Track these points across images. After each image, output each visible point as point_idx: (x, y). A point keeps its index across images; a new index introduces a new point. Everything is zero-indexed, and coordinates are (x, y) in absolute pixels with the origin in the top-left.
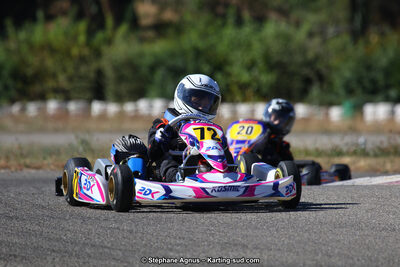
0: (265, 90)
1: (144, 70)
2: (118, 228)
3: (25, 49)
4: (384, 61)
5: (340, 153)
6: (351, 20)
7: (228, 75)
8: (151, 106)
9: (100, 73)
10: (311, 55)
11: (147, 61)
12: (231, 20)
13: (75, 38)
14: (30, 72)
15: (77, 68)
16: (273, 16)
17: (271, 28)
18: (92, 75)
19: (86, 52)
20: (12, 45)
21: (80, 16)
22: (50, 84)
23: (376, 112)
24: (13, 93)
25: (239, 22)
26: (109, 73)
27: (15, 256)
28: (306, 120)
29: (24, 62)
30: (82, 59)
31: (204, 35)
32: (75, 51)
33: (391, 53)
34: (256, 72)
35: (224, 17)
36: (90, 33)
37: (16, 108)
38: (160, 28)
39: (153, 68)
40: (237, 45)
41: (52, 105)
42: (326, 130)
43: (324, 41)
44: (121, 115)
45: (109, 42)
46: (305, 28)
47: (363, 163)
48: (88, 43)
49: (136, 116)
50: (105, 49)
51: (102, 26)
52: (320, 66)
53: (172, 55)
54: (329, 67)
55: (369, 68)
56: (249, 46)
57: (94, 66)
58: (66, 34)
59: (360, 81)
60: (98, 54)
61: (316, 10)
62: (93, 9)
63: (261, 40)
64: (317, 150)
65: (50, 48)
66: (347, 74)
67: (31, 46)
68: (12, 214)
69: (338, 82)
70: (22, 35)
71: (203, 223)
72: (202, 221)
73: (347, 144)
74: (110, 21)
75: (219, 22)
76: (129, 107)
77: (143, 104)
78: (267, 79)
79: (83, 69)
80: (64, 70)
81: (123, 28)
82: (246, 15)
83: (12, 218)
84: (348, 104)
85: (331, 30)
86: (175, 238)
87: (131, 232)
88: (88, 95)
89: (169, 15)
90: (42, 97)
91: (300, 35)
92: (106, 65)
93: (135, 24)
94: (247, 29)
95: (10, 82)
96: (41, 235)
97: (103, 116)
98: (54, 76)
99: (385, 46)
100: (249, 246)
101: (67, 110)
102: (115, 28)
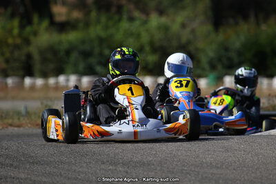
0: (150, 67)
1: (62, 54)
4: (237, 45)
8: (68, 80)
9: (29, 56)
10: (184, 40)
11: (64, 47)
12: (125, 16)
13: (10, 31)
15: (12, 53)
18: (23, 58)
19: (18, 41)
25: (131, 19)
26: (36, 56)
30: (17, 47)
31: (106, 28)
32: (10, 41)
33: (243, 38)
36: (22, 27)
39: (68, 52)
40: (129, 34)
44: (46, 86)
45: (35, 34)
46: (179, 21)
48: (20, 35)
49: (57, 87)
50: (32, 38)
51: (30, 22)
52: (191, 48)
53: (83, 42)
54: (197, 49)
55: (227, 49)
56: (138, 36)
57: (25, 51)
58: (4, 28)
59: (220, 60)
60: (27, 42)
62: (22, 9)
63: (147, 30)
66: (211, 54)
69: (204, 60)
74: (36, 19)
76: (52, 81)
77: (62, 79)
78: (152, 58)
79: (16, 54)
80: (3, 54)
81: (45, 23)
84: (212, 76)
88: (21, 73)
92: (32, 49)
94: (138, 23)
97: (33, 88)
99: (239, 34)
101: (6, 84)
102: (39, 23)
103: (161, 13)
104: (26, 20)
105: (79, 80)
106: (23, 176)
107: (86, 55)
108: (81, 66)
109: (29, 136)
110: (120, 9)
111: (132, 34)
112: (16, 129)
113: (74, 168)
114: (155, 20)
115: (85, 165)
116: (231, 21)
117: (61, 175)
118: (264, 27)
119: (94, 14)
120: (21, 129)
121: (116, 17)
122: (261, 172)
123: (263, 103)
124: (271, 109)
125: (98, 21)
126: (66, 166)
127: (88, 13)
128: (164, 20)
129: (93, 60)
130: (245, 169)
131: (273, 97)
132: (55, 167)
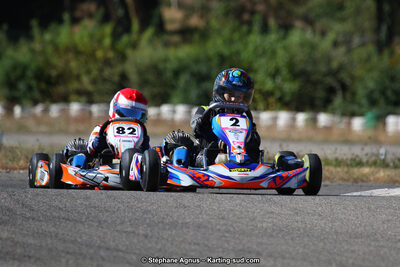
0: (287, 98)
1: (169, 74)
2: (133, 232)
3: (49, 49)
5: (360, 164)
6: (377, 30)
8: (174, 112)
9: (124, 76)
10: (335, 65)
11: (172, 65)
12: (256, 27)
13: (100, 41)
14: (54, 73)
15: (101, 70)
16: (298, 24)
17: (296, 37)
18: (116, 79)
19: (111, 54)
20: (37, 46)
21: (106, 19)
22: (74, 85)
23: (398, 123)
24: (36, 94)
25: (265, 29)
26: (133, 77)
27: (30, 257)
28: (328, 129)
29: (48, 64)
30: (107, 62)
31: (230, 42)
32: (100, 54)
34: (279, 80)
35: (250, 23)
36: (116, 36)
37: (39, 109)
38: (186, 33)
39: (177, 73)
40: (261, 52)
41: (75, 108)
42: (347, 140)
43: (349, 51)
45: (134, 46)
46: (331, 37)
47: (382, 174)
48: (113, 46)
49: (159, 120)
50: (129, 52)
51: (128, 29)
52: (344, 76)
53: (197, 61)
54: (353, 78)
55: (393, 79)
56: (274, 53)
57: (118, 69)
58: (91, 36)
59: (383, 93)
60: (123, 57)
61: (343, 20)
62: (120, 12)
63: (285, 48)
64: (336, 159)
65: (75, 51)
66: (371, 85)
67: (56, 48)
68: (28, 215)
69: (361, 92)
70: (48, 37)
71: (219, 230)
72: (218, 227)
73: (367, 155)
74: (135, 26)
75: (245, 28)
76: (152, 111)
77: (165, 109)
78: (290, 87)
79: (107, 72)
80: (88, 72)
81: (149, 32)
82: (272, 22)
83: (28, 219)
84: (370, 115)
85: (356, 40)
86: (190, 244)
87: (146, 236)
89: (195, 21)
90: (65, 99)
91: (325, 44)
92: (129, 67)
93: (161, 28)
94: (273, 37)
95: (34, 83)
96: (56, 236)
98: (78, 78)
100: (264, 254)
101: (90, 113)
107: (201, 78)
108: (194, 94)
111: (264, 52)
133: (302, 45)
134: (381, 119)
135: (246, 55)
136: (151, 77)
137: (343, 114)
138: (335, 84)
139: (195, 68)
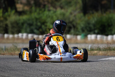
1: (20, 24)
4: (93, 22)
7: (46, 26)
8: (22, 36)
9: (7, 25)
10: (71, 20)
11: (22, 21)
18: (4, 26)
23: (91, 37)
25: (49, 10)
26: (9, 25)
28: (70, 39)
30: (1, 21)
31: (39, 14)
33: (96, 19)
36: (4, 13)
39: (23, 24)
40: (48, 17)
44: (14, 38)
45: (9, 16)
48: (3, 16)
49: (18, 38)
50: (8, 18)
51: (7, 11)
52: (74, 23)
53: (29, 20)
54: (76, 23)
55: (89, 24)
56: (52, 18)
57: (5, 23)
59: (86, 28)
60: (6, 19)
63: (56, 15)
66: (82, 25)
69: (79, 28)
74: (9, 10)
76: (16, 36)
77: (20, 35)
79: (1, 24)
81: (13, 12)
84: (83, 35)
88: (3, 32)
91: (68, 14)
92: (8, 22)
94: (52, 12)
97: (8, 38)
99: (94, 17)
102: (11, 12)
103: (62, 8)
104: (5, 10)
105: (27, 36)
106: (7, 75)
107: (30, 25)
108: (28, 30)
109: (8, 58)
110: (44, 6)
111: (49, 17)
112: (2, 55)
113: (28, 72)
114: (59, 11)
115: (32, 71)
116: (91, 12)
117: (23, 75)
118: (105, 15)
119: (33, 8)
120: (4, 56)
121: (43, 9)
122: (106, 75)
123: (105, 46)
124: (108, 49)
125: (36, 11)
126: (25, 72)
127: (31, 8)
128: (63, 11)
129: (33, 27)
130: (99, 74)
131: (109, 44)
132: (20, 72)
133: (61, 14)
134: (86, 36)
135: (44, 18)
136: (15, 25)
137: (74, 35)
138: (71, 26)
139: (28, 22)
